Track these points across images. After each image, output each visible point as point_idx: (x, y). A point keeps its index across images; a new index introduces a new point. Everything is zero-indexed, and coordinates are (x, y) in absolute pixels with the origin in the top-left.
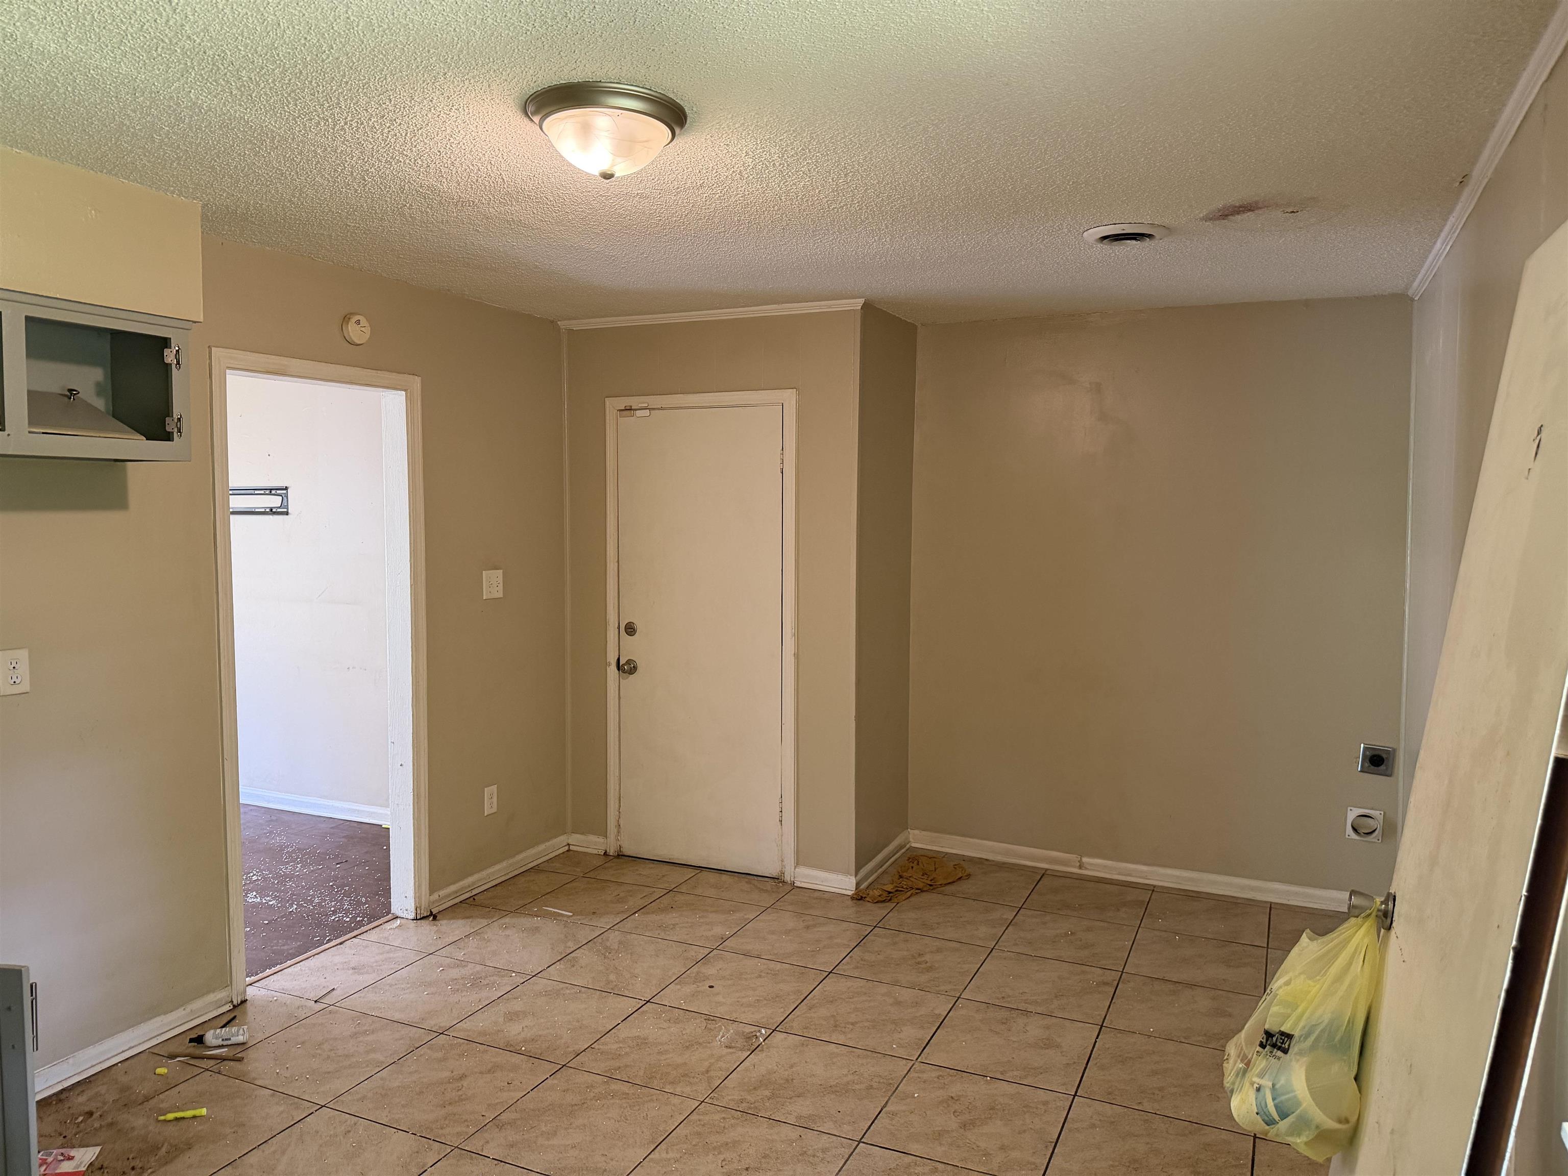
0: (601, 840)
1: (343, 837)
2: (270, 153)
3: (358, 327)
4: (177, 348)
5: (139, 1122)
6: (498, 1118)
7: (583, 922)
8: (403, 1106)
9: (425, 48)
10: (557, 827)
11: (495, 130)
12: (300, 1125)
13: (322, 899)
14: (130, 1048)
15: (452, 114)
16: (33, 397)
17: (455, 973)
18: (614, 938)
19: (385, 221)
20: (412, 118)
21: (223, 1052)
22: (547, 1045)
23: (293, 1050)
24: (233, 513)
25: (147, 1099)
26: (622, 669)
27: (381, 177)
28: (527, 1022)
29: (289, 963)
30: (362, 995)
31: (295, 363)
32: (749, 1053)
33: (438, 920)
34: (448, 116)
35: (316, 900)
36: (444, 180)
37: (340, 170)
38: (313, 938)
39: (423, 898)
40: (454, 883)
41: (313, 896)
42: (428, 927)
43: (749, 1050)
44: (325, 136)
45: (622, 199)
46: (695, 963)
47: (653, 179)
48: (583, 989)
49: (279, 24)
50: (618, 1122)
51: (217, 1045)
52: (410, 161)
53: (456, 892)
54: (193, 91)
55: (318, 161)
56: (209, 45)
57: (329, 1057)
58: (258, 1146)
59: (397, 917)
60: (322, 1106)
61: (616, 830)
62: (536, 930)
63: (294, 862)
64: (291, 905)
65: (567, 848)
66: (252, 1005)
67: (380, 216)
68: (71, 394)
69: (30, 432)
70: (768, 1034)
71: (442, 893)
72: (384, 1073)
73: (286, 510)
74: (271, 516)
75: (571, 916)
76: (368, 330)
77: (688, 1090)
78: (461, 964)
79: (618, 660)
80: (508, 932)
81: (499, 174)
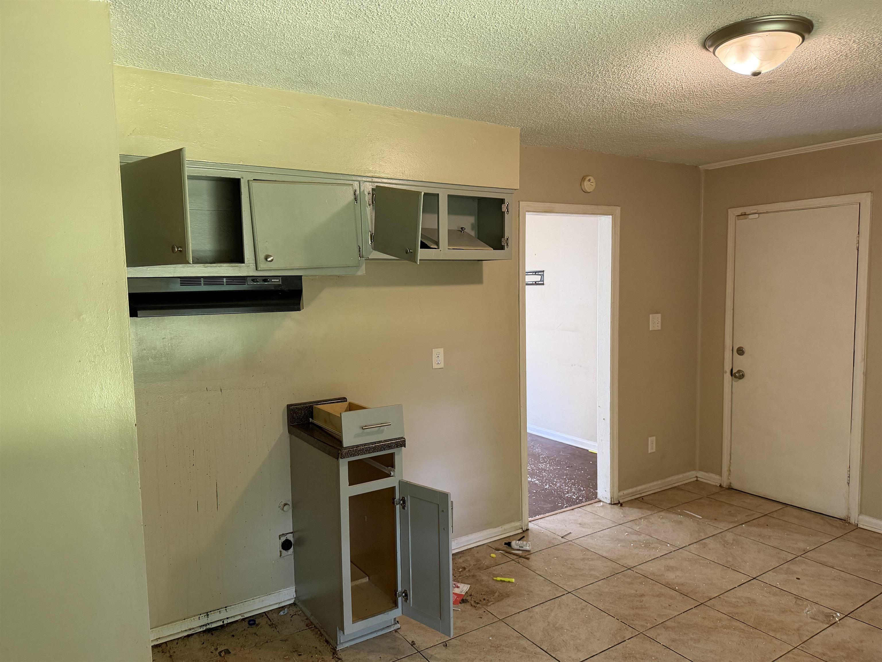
0: (717, 477)
1: (569, 453)
2: (558, 96)
3: (589, 183)
4: (507, 204)
5: (485, 578)
6: (665, 623)
7: (710, 523)
8: (610, 603)
9: (651, 22)
10: (690, 466)
11: (683, 60)
12: (559, 599)
13: (561, 484)
14: (479, 541)
15: (659, 56)
16: (450, 232)
17: (634, 537)
18: (729, 537)
19: (610, 122)
20: (636, 63)
21: (520, 553)
22: (691, 589)
23: (553, 560)
24: (527, 284)
25: (488, 568)
26: (734, 376)
27: (612, 99)
28: (679, 573)
29: (547, 514)
30: (586, 539)
31: (557, 206)
32: (828, 626)
33: (623, 507)
34: (657, 58)
35: (558, 485)
36: (648, 94)
37: (591, 99)
38: (558, 504)
39: (615, 494)
40: (631, 488)
41: (556, 482)
42: (618, 509)
43: (828, 624)
44: (587, 82)
45: (757, 86)
46: (786, 562)
47: (781, 70)
48: (711, 562)
49: (575, 27)
50: (739, 645)
51: (517, 549)
52: (631, 87)
53: (632, 493)
54: (527, 71)
55: (581, 96)
56: (539, 46)
57: (571, 568)
58: (540, 604)
59: (600, 501)
60: (569, 592)
61: (727, 473)
62: (681, 522)
63: (546, 463)
64: (546, 485)
65: (695, 479)
66: (531, 532)
67: (608, 120)
68: (462, 230)
69: (448, 249)
70: (842, 617)
71: (625, 492)
72: (600, 583)
73: (542, 283)
74: (535, 286)
75: (701, 519)
76: (594, 184)
77: (784, 638)
78: (638, 533)
79: (732, 370)
80: (664, 521)
81: (681, 85)
